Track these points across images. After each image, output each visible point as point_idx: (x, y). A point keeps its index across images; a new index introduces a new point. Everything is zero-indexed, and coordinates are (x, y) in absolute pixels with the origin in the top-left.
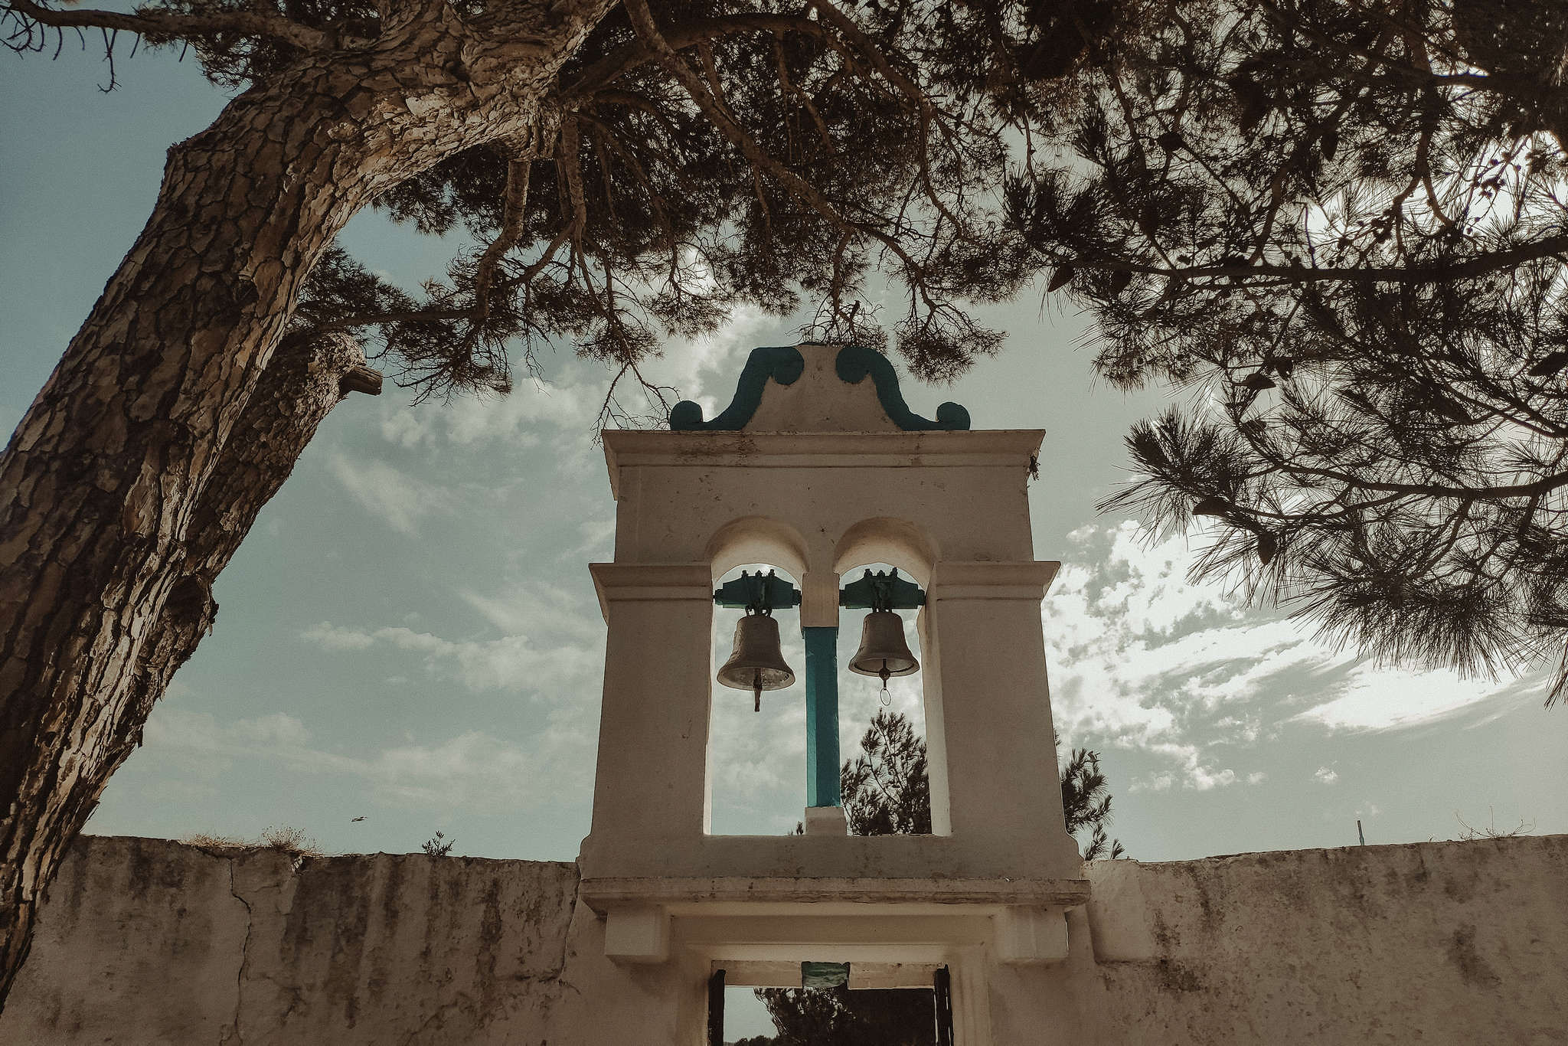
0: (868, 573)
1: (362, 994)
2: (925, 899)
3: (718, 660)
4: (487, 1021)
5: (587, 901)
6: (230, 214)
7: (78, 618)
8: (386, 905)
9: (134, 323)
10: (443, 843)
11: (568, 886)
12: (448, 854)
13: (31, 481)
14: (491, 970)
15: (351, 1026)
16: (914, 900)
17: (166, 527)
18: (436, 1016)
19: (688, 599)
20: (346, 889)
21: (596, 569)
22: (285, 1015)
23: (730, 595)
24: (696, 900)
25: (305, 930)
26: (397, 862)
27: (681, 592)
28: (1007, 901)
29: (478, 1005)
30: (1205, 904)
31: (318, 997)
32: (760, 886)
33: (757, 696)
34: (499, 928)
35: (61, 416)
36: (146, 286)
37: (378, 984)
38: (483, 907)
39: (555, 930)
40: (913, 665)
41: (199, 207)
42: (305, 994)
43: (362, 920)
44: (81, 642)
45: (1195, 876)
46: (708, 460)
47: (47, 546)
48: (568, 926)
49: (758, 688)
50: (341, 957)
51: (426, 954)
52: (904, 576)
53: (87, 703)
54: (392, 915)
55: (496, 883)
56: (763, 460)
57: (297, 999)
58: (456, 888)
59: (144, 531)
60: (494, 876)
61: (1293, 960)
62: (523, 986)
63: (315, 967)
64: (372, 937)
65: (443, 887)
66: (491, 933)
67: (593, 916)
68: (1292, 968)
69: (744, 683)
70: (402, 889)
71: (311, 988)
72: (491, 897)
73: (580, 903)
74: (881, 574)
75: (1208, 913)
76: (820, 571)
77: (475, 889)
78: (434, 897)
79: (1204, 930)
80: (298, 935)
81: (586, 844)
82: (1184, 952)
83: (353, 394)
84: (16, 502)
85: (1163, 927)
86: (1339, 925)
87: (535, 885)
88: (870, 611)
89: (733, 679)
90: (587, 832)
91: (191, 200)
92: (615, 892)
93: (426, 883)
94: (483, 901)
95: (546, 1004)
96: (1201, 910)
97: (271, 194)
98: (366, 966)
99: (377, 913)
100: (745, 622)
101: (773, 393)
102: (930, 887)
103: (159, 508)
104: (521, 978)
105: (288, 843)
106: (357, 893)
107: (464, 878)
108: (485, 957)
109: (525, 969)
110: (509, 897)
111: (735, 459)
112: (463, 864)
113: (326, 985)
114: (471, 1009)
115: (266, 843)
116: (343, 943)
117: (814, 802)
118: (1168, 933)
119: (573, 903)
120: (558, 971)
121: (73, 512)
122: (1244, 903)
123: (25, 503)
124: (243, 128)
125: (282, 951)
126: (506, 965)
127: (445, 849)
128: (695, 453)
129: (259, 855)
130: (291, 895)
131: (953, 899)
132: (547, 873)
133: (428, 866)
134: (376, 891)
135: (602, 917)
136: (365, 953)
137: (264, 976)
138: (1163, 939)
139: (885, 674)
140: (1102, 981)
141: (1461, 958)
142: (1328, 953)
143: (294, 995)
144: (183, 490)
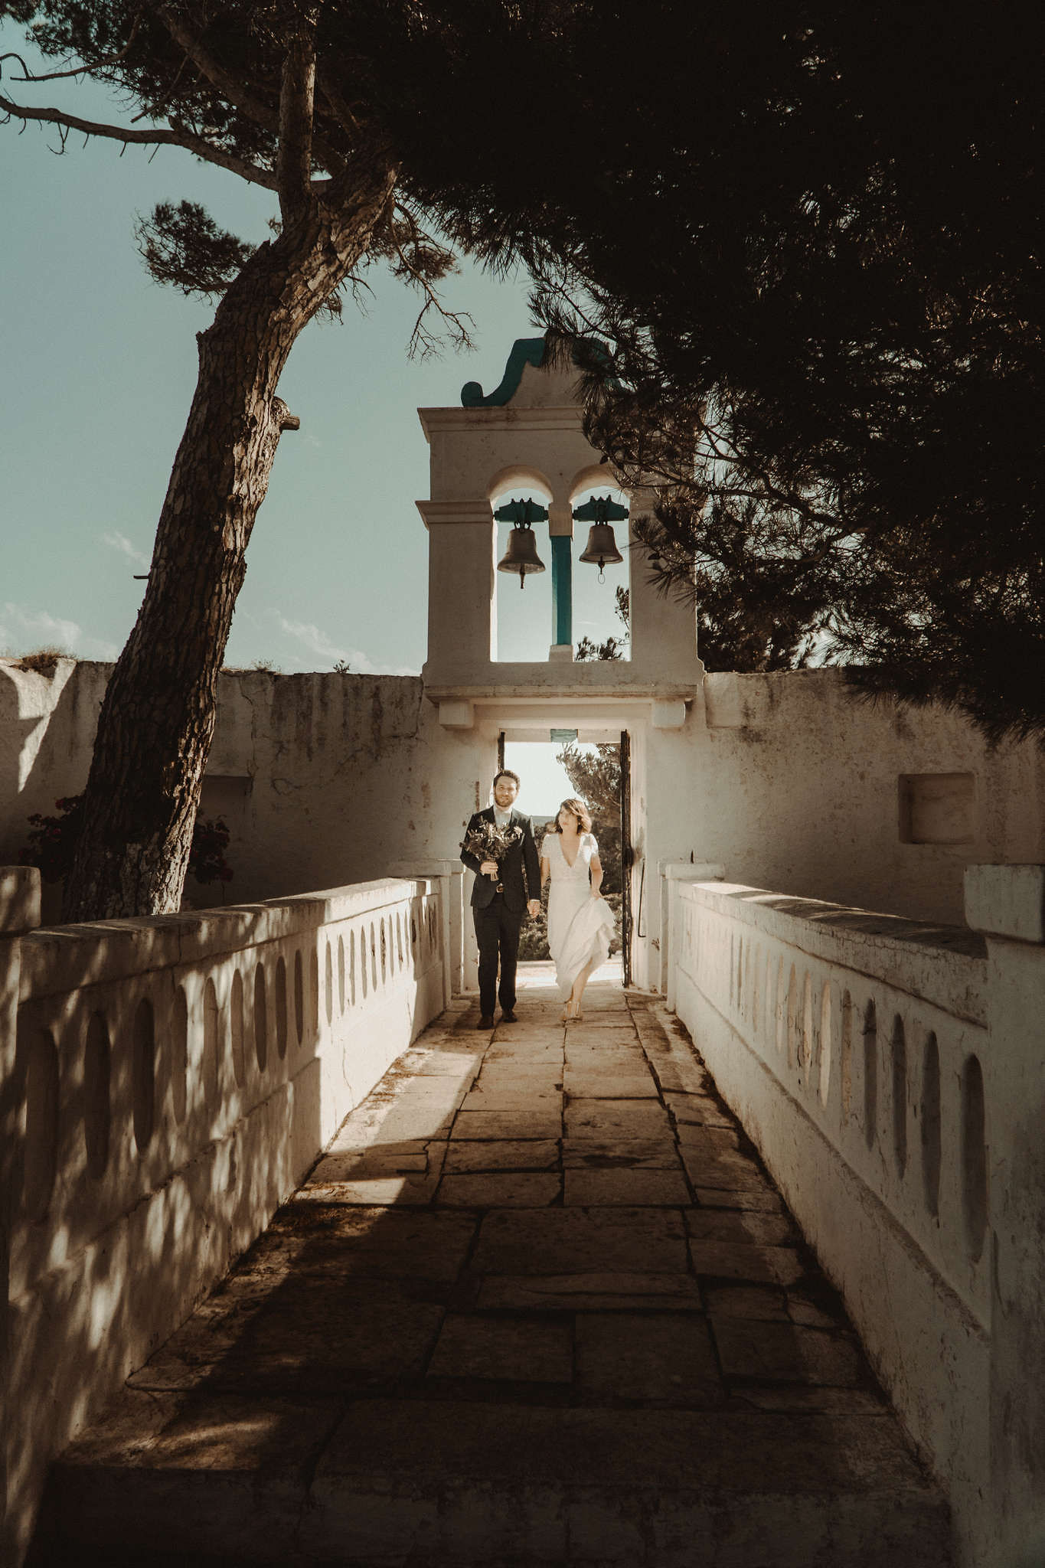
0: (592, 498)
1: (314, 745)
2: (608, 695)
3: (497, 557)
4: (379, 758)
5: (429, 697)
6: (239, 379)
7: (214, 588)
8: (321, 700)
9: (209, 447)
10: (344, 666)
11: (417, 690)
12: (348, 672)
13: (184, 529)
14: (379, 731)
15: (310, 760)
16: (602, 696)
17: (238, 545)
18: (353, 756)
19: (477, 522)
20: (299, 692)
21: (420, 504)
22: (277, 755)
23: (503, 514)
24: (486, 697)
25: (281, 713)
26: (324, 677)
27: (473, 518)
28: (652, 696)
29: (373, 751)
30: (771, 696)
31: (292, 746)
32: (519, 690)
33: (522, 579)
34: (381, 711)
35: (189, 497)
36: (211, 426)
37: (321, 740)
38: (372, 700)
39: (411, 712)
40: (619, 558)
41: (225, 378)
42: (286, 746)
43: (310, 708)
44: (216, 597)
45: (768, 682)
46: (485, 426)
47: (196, 558)
48: (418, 710)
49: (523, 574)
50: (301, 726)
51: (344, 725)
52: (614, 500)
53: (221, 622)
54: (324, 705)
55: (378, 688)
56: (523, 425)
57: (282, 747)
58: (357, 690)
59: (231, 547)
60: (376, 684)
61: (813, 726)
62: (396, 741)
63: (289, 730)
64: (316, 716)
65: (350, 690)
66: (378, 714)
67: (431, 705)
68: (812, 730)
69: (514, 569)
70: (328, 691)
71: (288, 742)
72: (376, 695)
73: (424, 698)
74: (601, 499)
75: (772, 701)
76: (561, 498)
77: (366, 692)
78: (346, 695)
79: (769, 710)
80: (278, 716)
81: (425, 667)
82: (756, 723)
83: (284, 431)
84: (179, 538)
85: (747, 708)
86: (838, 707)
87: (398, 689)
88: (593, 523)
89: (508, 568)
90: (425, 660)
91: (220, 375)
92: (444, 693)
93: (340, 688)
94: (372, 697)
95: (410, 750)
96: (768, 700)
97: (255, 364)
98: (314, 731)
99: (317, 703)
100: (515, 532)
101: (531, 373)
102: (610, 689)
103: (235, 535)
104: (395, 737)
105: (265, 669)
106: (305, 693)
107: (360, 685)
108: (376, 726)
109: (398, 731)
110: (385, 694)
111: (504, 425)
112: (358, 678)
113: (295, 740)
114: (370, 751)
115: (255, 669)
116: (301, 719)
117: (556, 643)
118: (750, 712)
119: (420, 698)
120: (415, 734)
121: (204, 542)
122: (792, 696)
123: (183, 539)
124: (234, 324)
125: (271, 724)
126: (386, 731)
127: (345, 670)
128: (479, 421)
129: (252, 675)
130: (272, 694)
131: (624, 695)
132: (404, 683)
133: (340, 679)
134: (315, 693)
135: (437, 706)
136: (314, 723)
137: (264, 736)
138: (747, 715)
139: (601, 564)
140: (709, 737)
141: (899, 725)
142: (831, 722)
143: (281, 747)
144: (242, 525)
